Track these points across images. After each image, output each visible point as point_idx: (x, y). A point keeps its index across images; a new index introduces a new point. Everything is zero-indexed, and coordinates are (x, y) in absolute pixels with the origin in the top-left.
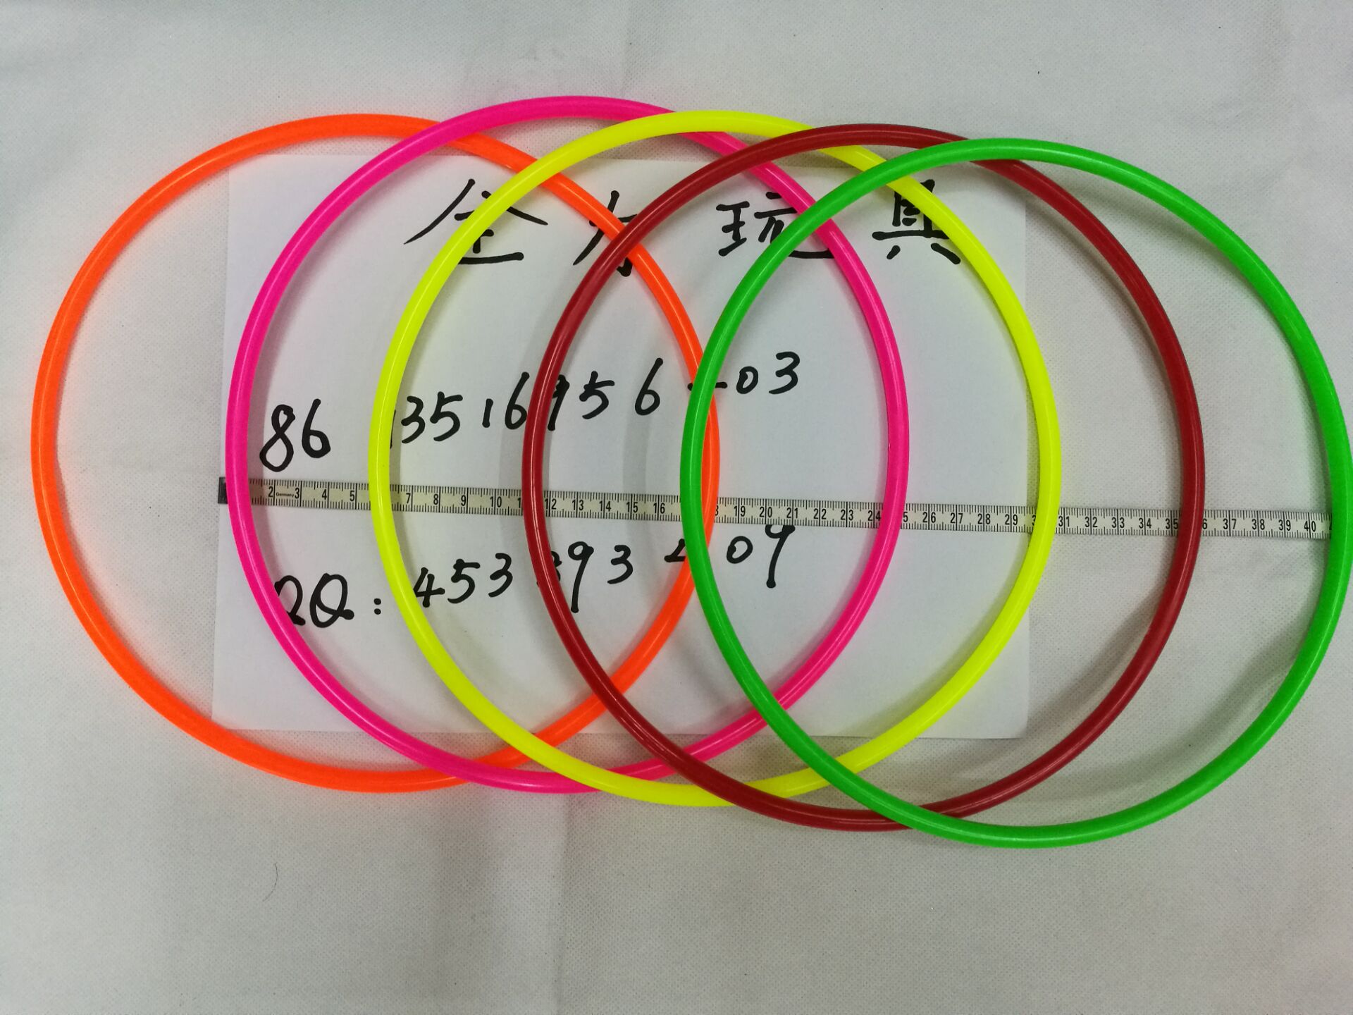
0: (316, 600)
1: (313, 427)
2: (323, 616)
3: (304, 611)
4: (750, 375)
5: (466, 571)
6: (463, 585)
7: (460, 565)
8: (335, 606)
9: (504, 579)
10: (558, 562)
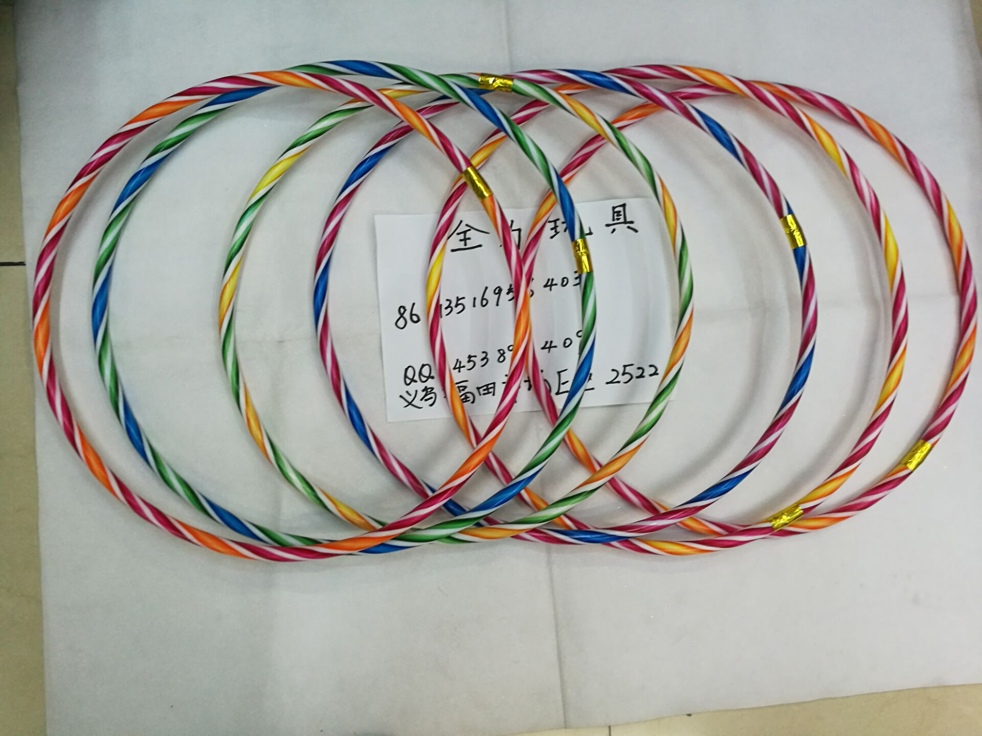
0: (420, 373)
1: (414, 313)
2: (424, 379)
3: (416, 378)
4: (565, 280)
5: (472, 359)
6: (471, 364)
7: (470, 357)
8: (427, 375)
9: (485, 360)
10: (504, 353)
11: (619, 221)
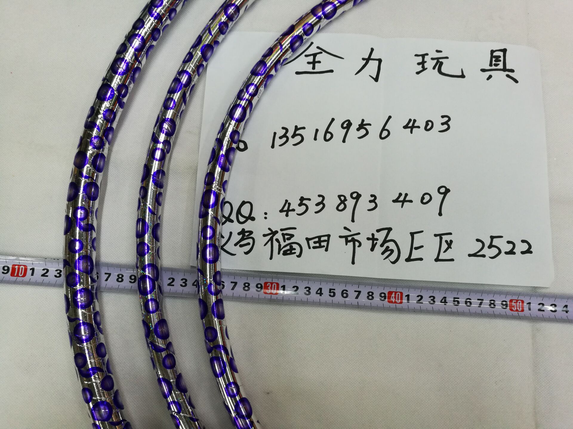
0: (239, 212)
2: (242, 219)
3: (233, 217)
4: (430, 124)
5: (304, 202)
6: (303, 208)
7: (302, 199)
8: (247, 215)
9: (321, 206)
10: (345, 199)
11: (498, 67)
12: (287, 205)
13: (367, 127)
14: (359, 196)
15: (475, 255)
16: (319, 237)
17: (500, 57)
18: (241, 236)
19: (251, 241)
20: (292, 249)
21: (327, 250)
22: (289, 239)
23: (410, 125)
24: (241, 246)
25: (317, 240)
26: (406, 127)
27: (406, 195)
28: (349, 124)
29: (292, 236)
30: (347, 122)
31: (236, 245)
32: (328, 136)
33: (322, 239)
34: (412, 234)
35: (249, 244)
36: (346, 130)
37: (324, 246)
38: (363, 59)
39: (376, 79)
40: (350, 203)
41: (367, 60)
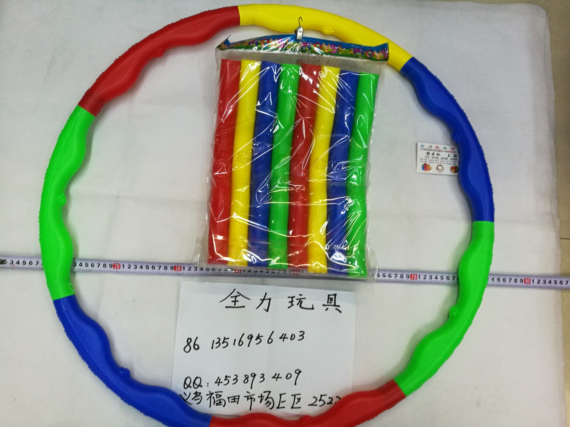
0: (194, 382)
1: (196, 343)
2: (196, 386)
3: (192, 385)
4: (293, 336)
5: (228, 378)
6: (227, 381)
8: (198, 384)
9: (236, 380)
10: (248, 377)
11: (331, 304)
12: (219, 380)
13: (261, 338)
14: (255, 375)
15: (312, 405)
16: (234, 397)
17: (332, 298)
18: (195, 395)
19: (200, 398)
20: (220, 402)
21: (238, 403)
22: (219, 397)
23: (283, 337)
24: (195, 400)
25: (233, 398)
26: (281, 338)
27: (279, 374)
28: (252, 337)
29: (221, 396)
30: (251, 336)
31: (193, 399)
32: (241, 343)
33: (236, 398)
34: (281, 395)
35: (199, 399)
36: (250, 340)
37: (236, 401)
38: (261, 300)
39: (267, 311)
40: (250, 379)
41: (263, 300)
